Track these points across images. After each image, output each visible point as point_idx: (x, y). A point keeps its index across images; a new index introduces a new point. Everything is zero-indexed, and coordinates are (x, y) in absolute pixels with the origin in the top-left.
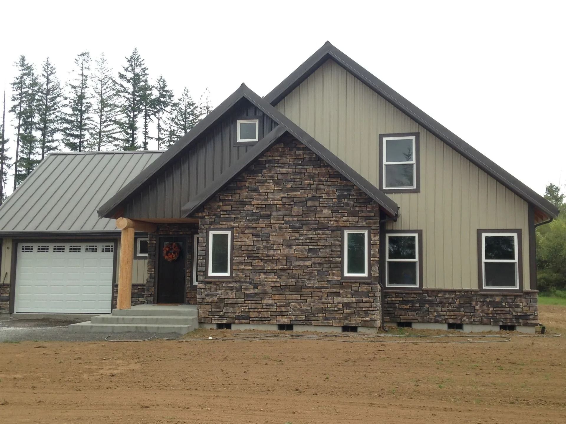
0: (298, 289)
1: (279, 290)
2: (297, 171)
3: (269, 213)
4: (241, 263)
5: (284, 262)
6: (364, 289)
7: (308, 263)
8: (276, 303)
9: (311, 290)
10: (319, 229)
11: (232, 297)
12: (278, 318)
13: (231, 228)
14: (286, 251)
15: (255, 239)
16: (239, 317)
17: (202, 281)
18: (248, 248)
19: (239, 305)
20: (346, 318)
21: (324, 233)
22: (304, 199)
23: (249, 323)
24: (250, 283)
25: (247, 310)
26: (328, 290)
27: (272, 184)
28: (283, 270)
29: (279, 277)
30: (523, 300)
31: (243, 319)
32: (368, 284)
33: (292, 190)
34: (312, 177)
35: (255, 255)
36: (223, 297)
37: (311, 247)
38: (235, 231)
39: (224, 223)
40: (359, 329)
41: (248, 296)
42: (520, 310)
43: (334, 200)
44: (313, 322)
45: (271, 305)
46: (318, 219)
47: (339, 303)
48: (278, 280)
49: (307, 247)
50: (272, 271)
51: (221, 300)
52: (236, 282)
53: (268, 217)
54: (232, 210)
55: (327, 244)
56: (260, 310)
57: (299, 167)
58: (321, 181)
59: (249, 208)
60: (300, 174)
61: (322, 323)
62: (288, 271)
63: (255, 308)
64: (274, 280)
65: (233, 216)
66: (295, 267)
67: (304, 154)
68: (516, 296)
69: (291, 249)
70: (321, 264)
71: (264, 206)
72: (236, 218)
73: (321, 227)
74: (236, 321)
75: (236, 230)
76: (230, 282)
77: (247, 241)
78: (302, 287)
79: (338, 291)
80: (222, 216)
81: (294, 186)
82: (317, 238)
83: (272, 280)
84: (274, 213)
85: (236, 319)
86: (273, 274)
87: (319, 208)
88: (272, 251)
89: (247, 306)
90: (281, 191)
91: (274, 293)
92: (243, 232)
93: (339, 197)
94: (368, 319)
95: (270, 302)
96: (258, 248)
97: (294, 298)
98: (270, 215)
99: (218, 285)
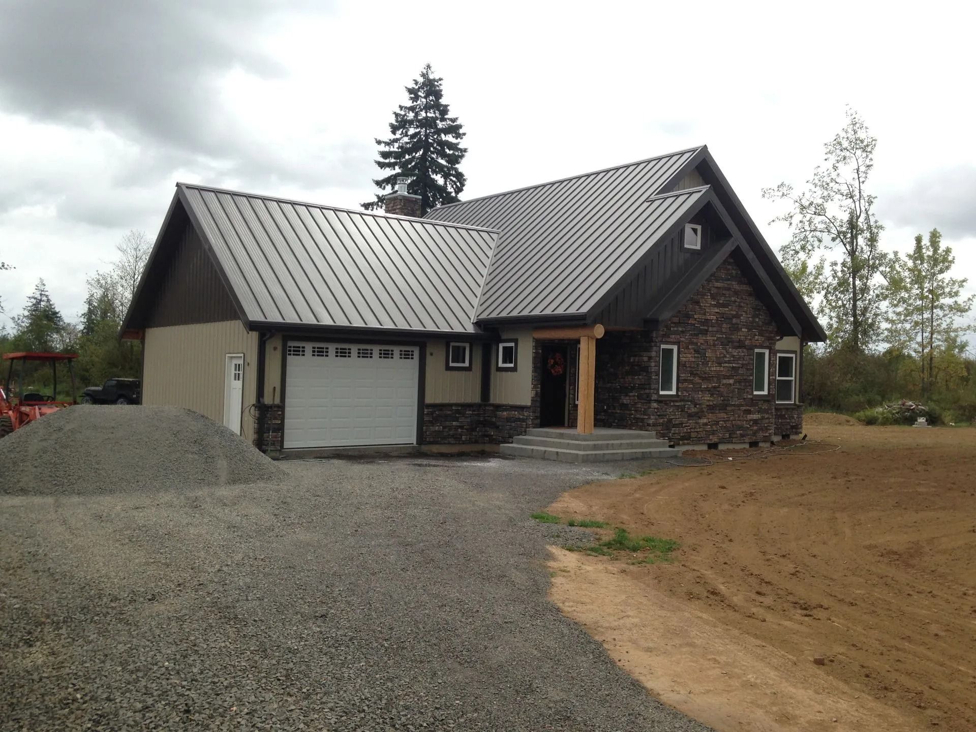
0: (723, 407)
1: (711, 408)
2: (726, 286)
3: (706, 328)
4: (685, 381)
5: (715, 379)
6: (765, 406)
7: (731, 381)
8: (709, 422)
9: (733, 408)
10: (739, 347)
11: (677, 418)
12: (711, 437)
13: (678, 343)
14: (718, 369)
15: (696, 355)
16: (683, 438)
17: (655, 400)
18: (691, 364)
19: (684, 425)
20: (755, 434)
21: (743, 352)
22: (731, 316)
23: (688, 444)
24: (691, 401)
25: (689, 431)
26: (744, 408)
27: (709, 297)
28: (714, 387)
29: (712, 395)
30: (796, 412)
31: (686, 440)
32: (768, 401)
33: (723, 306)
34: (736, 293)
35: (695, 372)
36: (672, 417)
37: (734, 365)
38: (681, 347)
39: (673, 336)
40: (761, 444)
41: (690, 416)
42: (793, 421)
43: (750, 319)
44: (734, 439)
45: (706, 424)
46: (739, 337)
47: (751, 420)
48: (711, 399)
49: (731, 365)
50: (707, 389)
51: (670, 421)
52: (681, 401)
53: (706, 332)
54: (679, 323)
55: (744, 362)
56: (699, 430)
57: (729, 282)
58: (742, 298)
59: (693, 322)
60: (729, 289)
61: (740, 440)
62: (718, 389)
63: (695, 428)
64: (708, 398)
65: (680, 329)
66: (723, 385)
67: (733, 269)
68: (793, 409)
69: (721, 366)
70: (740, 382)
71: (703, 320)
72: (683, 332)
73: (740, 345)
74: (681, 442)
75: (683, 345)
76: (677, 401)
77: (689, 357)
78: (727, 405)
79: (750, 408)
80: (672, 329)
81: (725, 302)
82: (738, 357)
83: (707, 397)
84: (710, 329)
85: (679, 439)
86: (708, 393)
87: (740, 326)
88: (707, 369)
89: (689, 426)
90: (715, 306)
91: (709, 411)
92: (687, 348)
93: (753, 317)
94: (767, 434)
95: (705, 421)
96: (698, 365)
97: (722, 416)
98: (707, 331)
99: (666, 404)
